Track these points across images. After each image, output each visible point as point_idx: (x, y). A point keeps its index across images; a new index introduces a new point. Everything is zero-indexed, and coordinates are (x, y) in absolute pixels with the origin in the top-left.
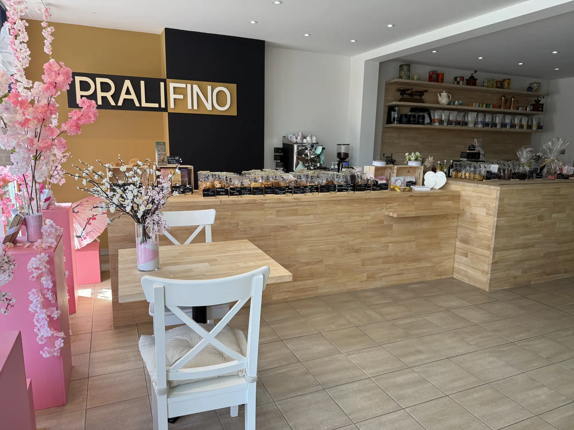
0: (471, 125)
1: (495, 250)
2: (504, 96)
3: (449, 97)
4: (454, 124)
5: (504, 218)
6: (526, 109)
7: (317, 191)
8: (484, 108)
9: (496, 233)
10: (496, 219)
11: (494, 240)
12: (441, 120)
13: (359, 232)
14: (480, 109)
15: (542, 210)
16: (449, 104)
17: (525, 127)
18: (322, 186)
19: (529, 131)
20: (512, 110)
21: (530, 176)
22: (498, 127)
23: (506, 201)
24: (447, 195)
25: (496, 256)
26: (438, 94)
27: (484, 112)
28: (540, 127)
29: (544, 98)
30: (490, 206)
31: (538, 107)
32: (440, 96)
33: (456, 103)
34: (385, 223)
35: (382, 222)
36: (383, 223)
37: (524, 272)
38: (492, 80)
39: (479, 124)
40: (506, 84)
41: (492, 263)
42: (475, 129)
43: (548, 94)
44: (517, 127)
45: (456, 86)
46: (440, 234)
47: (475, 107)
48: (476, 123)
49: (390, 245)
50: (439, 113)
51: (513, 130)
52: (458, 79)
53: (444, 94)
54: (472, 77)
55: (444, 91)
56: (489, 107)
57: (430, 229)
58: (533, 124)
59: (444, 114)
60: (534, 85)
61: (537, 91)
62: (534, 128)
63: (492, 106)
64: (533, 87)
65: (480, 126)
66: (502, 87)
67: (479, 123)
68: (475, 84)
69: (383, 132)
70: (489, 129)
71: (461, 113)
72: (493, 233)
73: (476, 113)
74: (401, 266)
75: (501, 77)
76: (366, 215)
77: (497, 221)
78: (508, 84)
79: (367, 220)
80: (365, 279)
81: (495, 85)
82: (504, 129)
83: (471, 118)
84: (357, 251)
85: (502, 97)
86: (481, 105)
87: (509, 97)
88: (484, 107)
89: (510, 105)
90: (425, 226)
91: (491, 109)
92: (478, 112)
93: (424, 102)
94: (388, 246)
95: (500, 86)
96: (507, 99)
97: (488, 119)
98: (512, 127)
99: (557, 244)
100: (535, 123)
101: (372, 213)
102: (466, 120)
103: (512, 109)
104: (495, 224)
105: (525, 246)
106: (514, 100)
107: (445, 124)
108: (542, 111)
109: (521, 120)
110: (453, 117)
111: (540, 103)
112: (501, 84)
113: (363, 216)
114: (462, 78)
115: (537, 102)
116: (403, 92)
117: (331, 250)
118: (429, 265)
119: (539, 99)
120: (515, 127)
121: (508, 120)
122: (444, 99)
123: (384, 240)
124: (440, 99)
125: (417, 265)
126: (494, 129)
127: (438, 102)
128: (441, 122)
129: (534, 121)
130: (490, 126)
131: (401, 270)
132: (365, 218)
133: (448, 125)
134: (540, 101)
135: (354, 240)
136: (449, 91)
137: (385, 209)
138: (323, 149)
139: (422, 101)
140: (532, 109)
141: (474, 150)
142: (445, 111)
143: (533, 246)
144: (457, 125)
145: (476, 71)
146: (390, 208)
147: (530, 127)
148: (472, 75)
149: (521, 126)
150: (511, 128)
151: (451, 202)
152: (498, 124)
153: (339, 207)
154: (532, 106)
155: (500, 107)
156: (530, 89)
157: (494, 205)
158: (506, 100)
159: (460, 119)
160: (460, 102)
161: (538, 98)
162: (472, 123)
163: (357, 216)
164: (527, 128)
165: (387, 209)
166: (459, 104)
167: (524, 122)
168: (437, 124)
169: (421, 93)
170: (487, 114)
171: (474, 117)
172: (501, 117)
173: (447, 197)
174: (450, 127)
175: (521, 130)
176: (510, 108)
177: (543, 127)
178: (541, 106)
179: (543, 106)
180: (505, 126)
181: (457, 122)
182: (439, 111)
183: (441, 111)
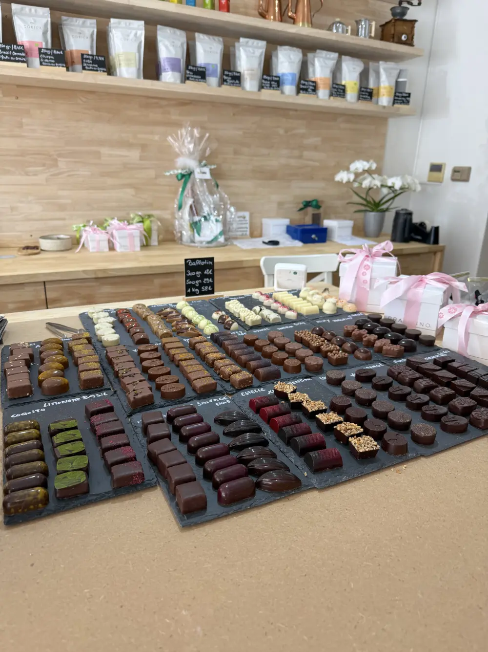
0: (127, 72)
4: (36, 61)
6: (356, 32)
8: (173, 8)
14: (158, 7)
17: (352, 93)
19: (365, 107)
20: (301, 29)
22: (250, 84)
27: (187, 25)
28: (401, 97)
31: (396, 30)
39: (166, 70)
42: (149, 88)
44: (323, 93)
48: (150, 66)
51: (305, 99)
58: (382, 85)
62: (384, 100)
65: (169, 78)
67: (165, 65)
73: (145, 23)
82: (269, 96)
83: (123, 40)
89: (297, 9)
97: (207, 53)
98: (303, 89)
100: (386, 83)
108: (409, 42)
109: (336, 71)
111: (406, 17)
115: (397, 12)
119: (405, 5)
120: (315, 91)
126: (227, 92)
129: (383, 79)
134: (406, 11)
140: (373, 34)
144: (50, 64)
147: (367, 93)
149: (338, 90)
150: (298, 92)
152: (246, 75)
155: (263, 13)
161: (400, 4)
164: (359, 98)
167: (350, 76)
170: (198, 36)
172: (260, 52)
175: (337, 103)
176: (294, 21)
177: (411, 99)
178: (405, 28)
179: (413, 27)
180: (274, 84)
181: (46, 54)
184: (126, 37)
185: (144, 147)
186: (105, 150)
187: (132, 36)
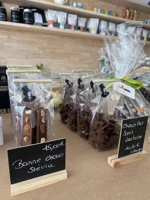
0: (93, 32)
2: (128, 9)
4: (73, 29)
6: (147, 23)
8: (106, 15)
12: (57, 22)
14: (102, 15)
16: (66, 4)
20: (134, 22)
27: (108, 21)
33: (75, 5)
42: (98, 35)
47: (96, 12)
48: (98, 32)
50: (53, 15)
56: (112, 15)
59: (60, 17)
65: (103, 34)
67: (102, 30)
71: (82, 19)
73: (98, 20)
83: (93, 24)
85: (126, 9)
86: (103, 11)
87: (132, 10)
88: (107, 13)
89: (133, 17)
91: (113, 17)
92: (101, 19)
96: (130, 12)
97: (111, 28)
102: (88, 26)
106: (136, 13)
107: (62, 27)
109: (142, 33)
110: (72, 19)
128: (56, 25)
133: (65, 28)
142: (61, 13)
144: (76, 30)
149: (142, 38)
159: (81, 24)
160: (79, 4)
162: (94, 30)
164: (147, 40)
166: (78, 7)
167: (145, 35)
168: (51, 27)
170: (110, 23)
174: (68, 31)
175: (142, 42)
176: (132, 19)
181: (76, 27)
182: (52, 11)
183: (55, 12)
184: (94, 23)
185: (91, 53)
186: (82, 54)
187: (95, 23)
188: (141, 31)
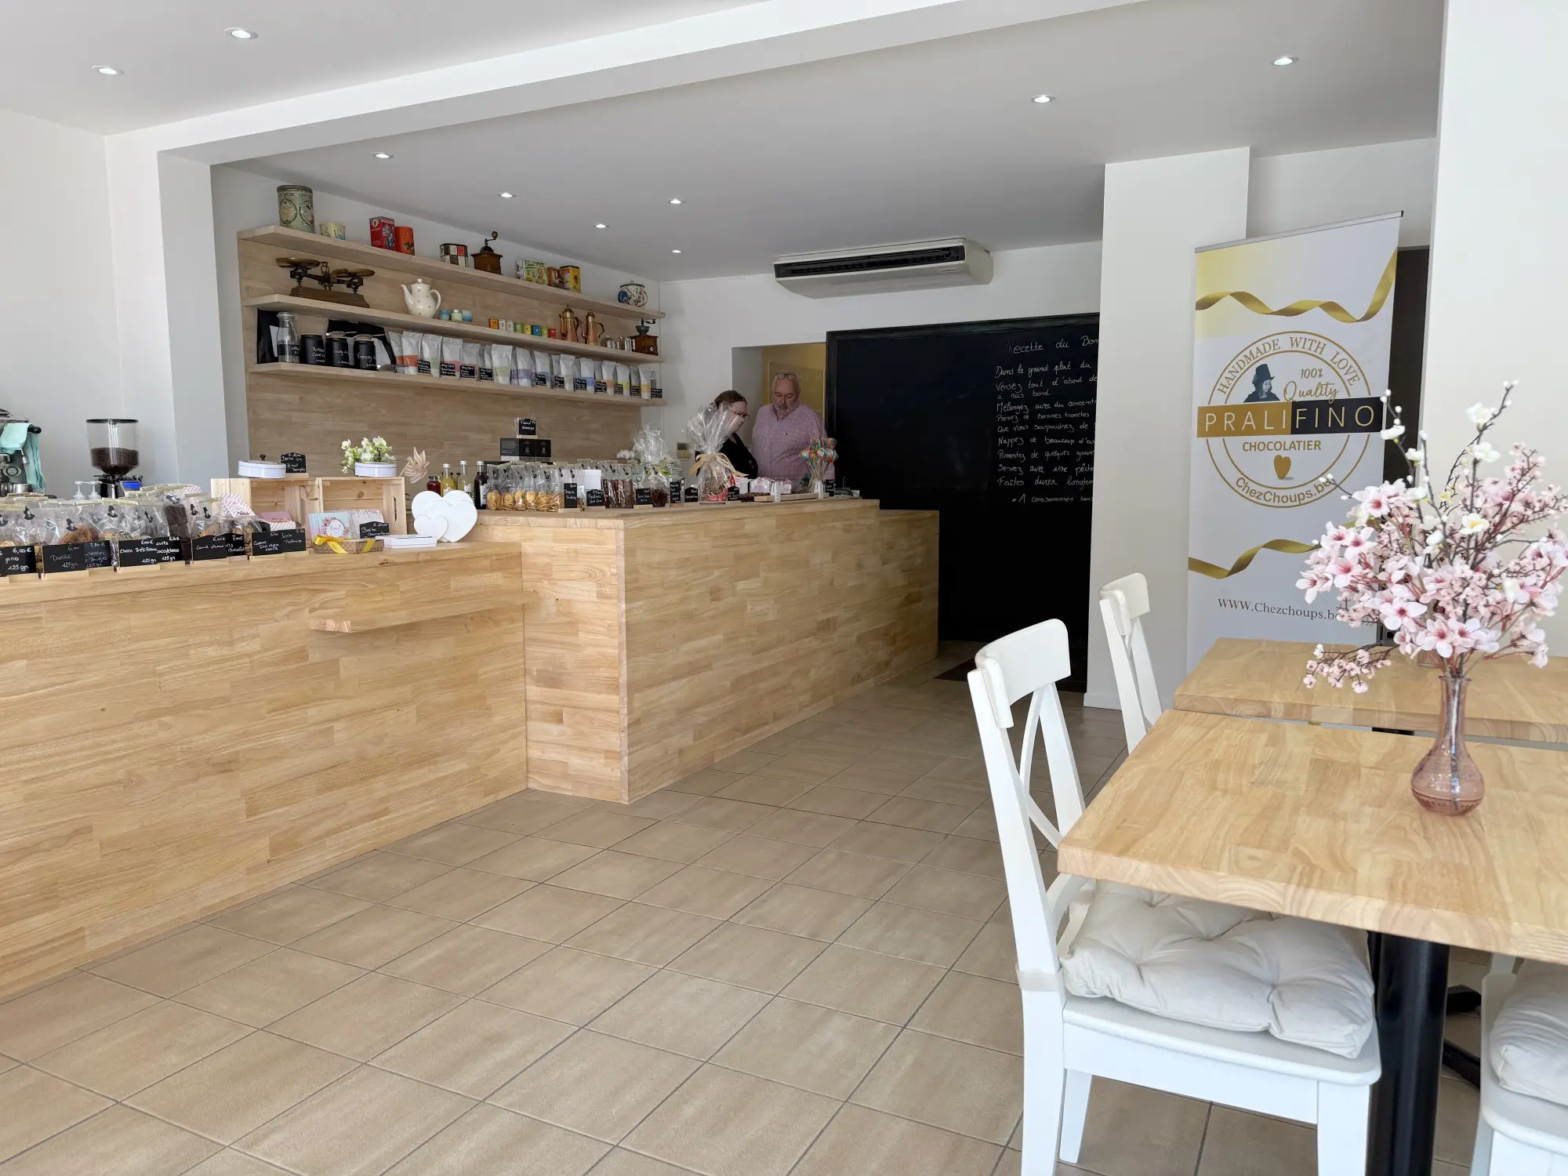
0: (501, 380)
1: (633, 688)
2: (570, 311)
3: (435, 298)
4: (458, 374)
5: (641, 603)
6: (622, 347)
7: (32, 569)
8: (527, 336)
9: (628, 642)
10: (624, 606)
11: (625, 662)
12: (422, 360)
13: (225, 700)
14: (519, 336)
15: (716, 573)
16: (437, 316)
17: (626, 391)
18: (48, 549)
19: (635, 400)
20: (592, 347)
21: (675, 496)
22: (568, 386)
23: (640, 557)
24: (486, 556)
25: (636, 704)
26: (404, 287)
27: (531, 347)
28: (657, 393)
29: (654, 323)
30: (604, 575)
31: (646, 344)
32: (410, 291)
33: (456, 315)
34: (314, 657)
35: (301, 654)
36: (305, 658)
37: (699, 735)
38: (538, 263)
39: (522, 378)
40: (569, 277)
41: (629, 726)
42: (512, 389)
43: (663, 315)
44: (610, 391)
45: (447, 266)
46: (481, 671)
47: (505, 330)
48: (513, 375)
49: (338, 726)
50: (413, 342)
51: (600, 396)
52: (453, 250)
53: (421, 288)
54: (487, 249)
55: (420, 280)
56: (540, 334)
57: (454, 659)
58: (642, 383)
59: (429, 345)
60: (632, 288)
61: (639, 304)
62: (646, 395)
63: (545, 332)
64: (629, 294)
65: (524, 382)
66: (562, 284)
67: (521, 374)
68: (497, 269)
69: (250, 388)
70: (546, 390)
71: (471, 345)
72: (620, 644)
73: (511, 347)
74: (380, 787)
75: (557, 260)
76: (242, 639)
77: (627, 611)
78: (576, 278)
79: (249, 655)
80: (265, 855)
81: (545, 277)
82: (580, 394)
83: (498, 359)
84: (226, 767)
85: (566, 311)
86: (518, 327)
87: (581, 314)
88: (529, 332)
89: (587, 334)
90: (438, 650)
91: (544, 339)
92: (516, 344)
93: (367, 306)
94: (330, 730)
95: (557, 281)
96: (577, 318)
97: (542, 365)
98: (599, 389)
99: (753, 654)
100: (645, 382)
101: (263, 629)
102: (488, 365)
103: (592, 344)
104: (624, 620)
105: (692, 669)
106: (593, 322)
107: (434, 372)
108: (655, 353)
109: (615, 374)
110: (453, 351)
111: (648, 334)
112: (559, 277)
113: (231, 644)
114: (462, 249)
115: (643, 330)
116: (298, 269)
117: (119, 782)
118: (460, 766)
119: (645, 324)
120: (605, 389)
121: (587, 370)
122: (421, 301)
123: (313, 713)
124: (410, 300)
125: (426, 774)
126: (557, 392)
127: (406, 310)
128: (423, 366)
129: (643, 378)
130: (548, 384)
131: (382, 800)
132: (243, 647)
133: (441, 374)
134: (647, 329)
135: (207, 731)
136: (433, 278)
137: (307, 609)
138: (33, 430)
139: (361, 302)
140: (634, 348)
141: (533, 432)
142: (431, 336)
143: (709, 666)
144: (466, 376)
145: (495, 235)
146: (323, 606)
147: (636, 391)
148: (486, 243)
149: (619, 389)
150: (596, 391)
151: (499, 574)
152: (565, 380)
153: (136, 620)
154: (634, 340)
155: (564, 336)
156: (623, 296)
157: (614, 571)
158: (577, 322)
159: (470, 360)
160: (467, 313)
161: (642, 323)
162: (503, 374)
163: (210, 644)
164: (631, 394)
165: (312, 610)
166: (465, 320)
167: (623, 378)
168: (412, 370)
169: (355, 279)
170: (536, 353)
171: (507, 357)
172: (571, 363)
173: (486, 563)
174: (448, 381)
175: (618, 398)
176: (587, 341)
177: (663, 394)
178: (651, 342)
179: (656, 341)
180: (583, 386)
181: (464, 370)
182: (411, 334)
183: (418, 335)
184: (500, 356)
187: (504, 356)
188: (612, 369)
